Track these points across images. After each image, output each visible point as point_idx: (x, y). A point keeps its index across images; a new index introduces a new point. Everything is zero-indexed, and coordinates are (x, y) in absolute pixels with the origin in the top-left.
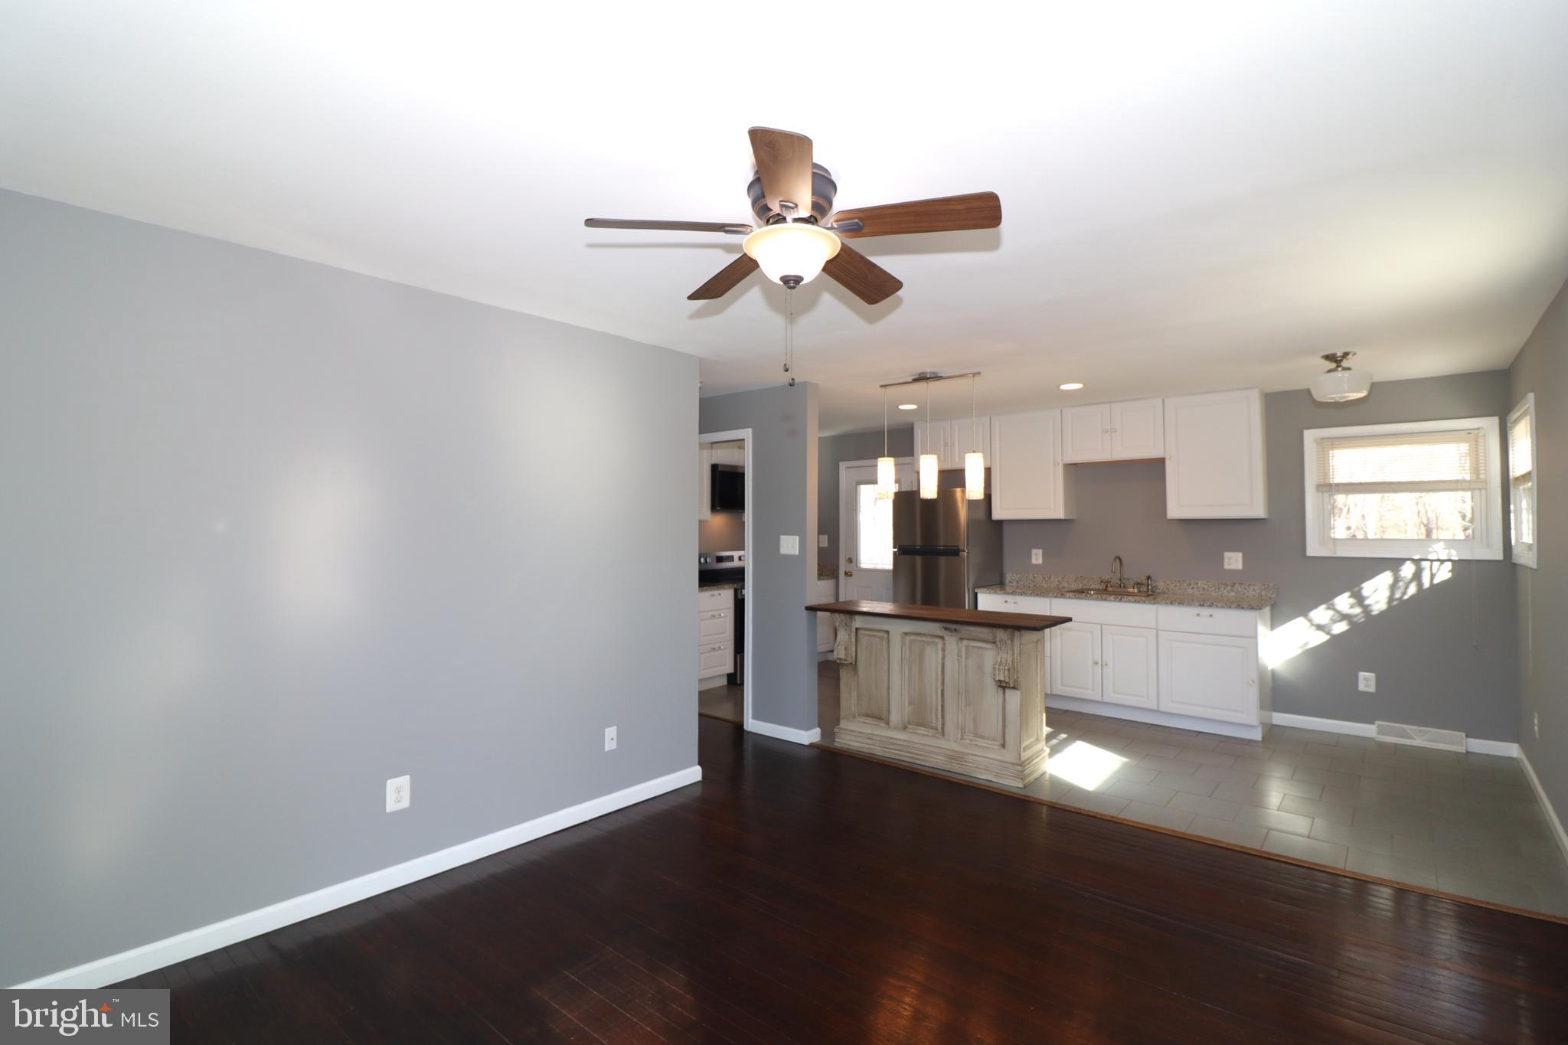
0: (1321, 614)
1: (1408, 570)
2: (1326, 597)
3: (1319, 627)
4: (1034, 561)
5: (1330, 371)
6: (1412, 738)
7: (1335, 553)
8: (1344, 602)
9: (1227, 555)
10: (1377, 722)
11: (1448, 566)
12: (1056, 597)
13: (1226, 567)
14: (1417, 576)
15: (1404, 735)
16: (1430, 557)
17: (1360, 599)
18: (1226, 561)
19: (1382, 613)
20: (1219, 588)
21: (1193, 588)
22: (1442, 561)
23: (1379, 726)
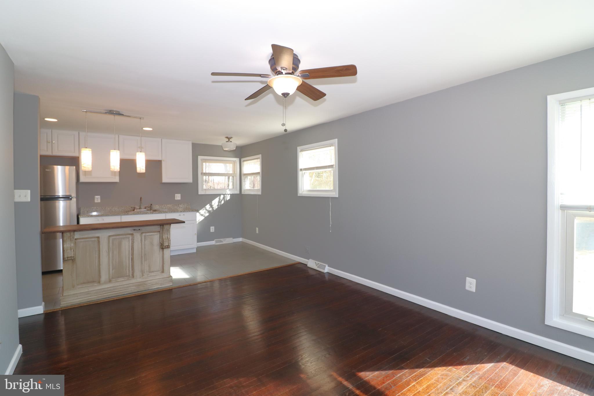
0: (202, 211)
1: (222, 196)
2: (203, 206)
3: (202, 215)
4: (96, 201)
5: (227, 142)
6: (223, 242)
7: (206, 193)
8: (208, 207)
9: (176, 195)
10: (215, 240)
11: (229, 195)
12: (124, 215)
13: (176, 199)
14: (224, 198)
15: (221, 242)
16: (227, 193)
17: (211, 206)
18: (176, 197)
19: (217, 209)
20: (174, 206)
21: (166, 207)
22: (228, 194)
23: (216, 241)
